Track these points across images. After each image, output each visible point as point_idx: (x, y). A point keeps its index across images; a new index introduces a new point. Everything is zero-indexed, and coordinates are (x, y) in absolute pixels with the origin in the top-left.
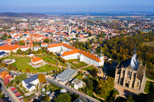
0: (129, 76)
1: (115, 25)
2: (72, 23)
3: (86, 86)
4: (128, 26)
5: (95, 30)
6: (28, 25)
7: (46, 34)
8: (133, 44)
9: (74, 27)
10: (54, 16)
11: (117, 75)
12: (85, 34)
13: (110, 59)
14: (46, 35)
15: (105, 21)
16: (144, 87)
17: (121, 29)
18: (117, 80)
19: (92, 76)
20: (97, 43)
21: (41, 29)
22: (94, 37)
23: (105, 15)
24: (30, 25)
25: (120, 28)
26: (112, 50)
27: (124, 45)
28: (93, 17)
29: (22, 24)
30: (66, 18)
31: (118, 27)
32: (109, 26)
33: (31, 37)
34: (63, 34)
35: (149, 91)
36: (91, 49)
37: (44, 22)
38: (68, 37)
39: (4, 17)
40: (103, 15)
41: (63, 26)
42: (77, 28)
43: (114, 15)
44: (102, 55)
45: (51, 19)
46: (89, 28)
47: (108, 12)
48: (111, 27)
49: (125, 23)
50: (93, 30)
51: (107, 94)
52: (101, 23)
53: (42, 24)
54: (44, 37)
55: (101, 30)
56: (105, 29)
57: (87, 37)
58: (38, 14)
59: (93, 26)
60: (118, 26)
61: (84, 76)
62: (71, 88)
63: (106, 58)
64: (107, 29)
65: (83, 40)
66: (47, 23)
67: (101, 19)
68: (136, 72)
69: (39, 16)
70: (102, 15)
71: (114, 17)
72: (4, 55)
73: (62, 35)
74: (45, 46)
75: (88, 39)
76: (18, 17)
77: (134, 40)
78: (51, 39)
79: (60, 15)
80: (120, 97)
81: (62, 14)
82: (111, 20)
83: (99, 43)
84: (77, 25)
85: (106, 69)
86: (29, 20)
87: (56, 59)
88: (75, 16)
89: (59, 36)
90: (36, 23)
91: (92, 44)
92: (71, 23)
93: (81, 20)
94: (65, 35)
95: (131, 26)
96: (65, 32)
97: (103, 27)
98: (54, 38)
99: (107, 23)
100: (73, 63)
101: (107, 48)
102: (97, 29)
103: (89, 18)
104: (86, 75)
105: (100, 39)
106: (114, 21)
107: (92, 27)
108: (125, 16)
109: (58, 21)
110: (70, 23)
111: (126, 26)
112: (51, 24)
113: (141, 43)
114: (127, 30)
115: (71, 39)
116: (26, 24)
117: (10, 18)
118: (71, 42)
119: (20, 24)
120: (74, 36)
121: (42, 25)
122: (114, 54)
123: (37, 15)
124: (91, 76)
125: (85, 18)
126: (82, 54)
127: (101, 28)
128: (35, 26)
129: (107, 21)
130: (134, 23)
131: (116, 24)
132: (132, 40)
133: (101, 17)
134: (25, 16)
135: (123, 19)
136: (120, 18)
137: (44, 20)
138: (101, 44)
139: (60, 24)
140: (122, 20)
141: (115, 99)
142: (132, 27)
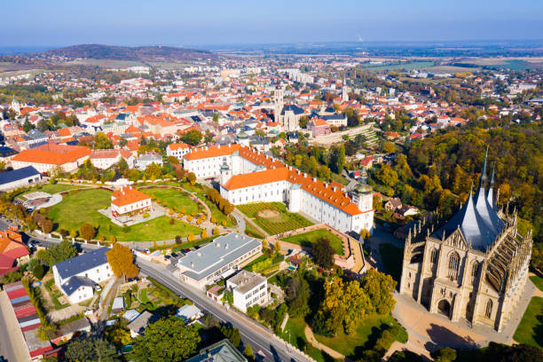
0: (454, 273)
1: (457, 91)
2: (299, 80)
3: (283, 301)
4: (508, 92)
5: (377, 107)
6: (149, 86)
7: (196, 114)
8: (507, 155)
9: (303, 92)
10: (243, 56)
11: (408, 269)
12: (336, 117)
13: (412, 212)
14: (196, 119)
15: (421, 75)
16: (518, 322)
17: (478, 103)
18: (409, 285)
19: (317, 266)
20: (378, 150)
21: (187, 100)
22: (370, 130)
23: (427, 54)
24: (154, 86)
25: (474, 99)
26: (426, 177)
27: (473, 159)
28: (379, 61)
29: (129, 84)
30: (281, 64)
31: (468, 96)
32: (432, 91)
33: (142, 122)
34: (254, 116)
35: (534, 337)
36: (350, 172)
37: (203, 78)
38: (270, 128)
39: (78, 61)
40: (421, 54)
41: (265, 92)
42: (312, 98)
43: (458, 56)
44: (364, 190)
45: (231, 67)
46: (358, 100)
47: (441, 45)
48: (441, 94)
49: (498, 82)
50: (369, 106)
51: (357, 337)
52: (405, 82)
53: (195, 83)
54: (185, 124)
55: (397, 105)
56: (418, 101)
57: (341, 128)
58: (189, 51)
59: (374, 91)
60: (469, 92)
61: (283, 266)
62: (221, 303)
63: (399, 207)
64: (425, 103)
65: (324, 138)
66: (213, 81)
67: (407, 67)
68: (480, 258)
69: (190, 55)
70: (413, 54)
71: (459, 60)
72: (33, 177)
73: (252, 118)
74: (178, 155)
75: (345, 137)
76: (120, 59)
77: (515, 141)
78: (207, 131)
79: (263, 56)
80: (406, 352)
81: (273, 52)
82: (447, 72)
83: (384, 152)
84: (314, 87)
85: (381, 245)
86: (153, 72)
87: (199, 200)
88: (315, 58)
89: (239, 122)
90: (175, 80)
91: (355, 153)
92: (295, 82)
93: (335, 69)
94: (262, 120)
95: (521, 91)
96: (264, 111)
97: (412, 94)
98: (221, 128)
99: (429, 81)
100: (261, 215)
101: (410, 172)
102: (387, 104)
103: (366, 65)
104: (294, 261)
105: (392, 138)
106: (458, 74)
107: (369, 96)
108: (504, 59)
109: (252, 75)
110: (291, 80)
111: (498, 92)
112: (224, 85)
113: (538, 152)
114: (500, 109)
115: (280, 136)
116: (141, 82)
117: (94, 62)
118: (279, 143)
119: (122, 82)
120: (292, 122)
121: (193, 86)
122: (432, 191)
123: (185, 54)
124: (311, 267)
125: (349, 65)
126: (295, 186)
127: (400, 100)
128: (169, 88)
129: (429, 76)
130: (531, 83)
131: (462, 86)
132: (505, 140)
133: (409, 62)
134: (144, 58)
135: (494, 69)
136: (484, 64)
137: (207, 71)
138: (391, 155)
139: (256, 84)
140: (487, 72)
141: (385, 358)
142: (522, 95)
